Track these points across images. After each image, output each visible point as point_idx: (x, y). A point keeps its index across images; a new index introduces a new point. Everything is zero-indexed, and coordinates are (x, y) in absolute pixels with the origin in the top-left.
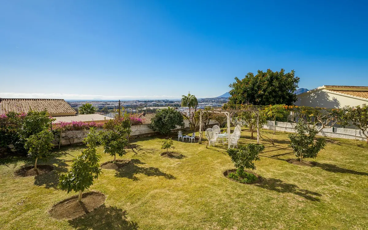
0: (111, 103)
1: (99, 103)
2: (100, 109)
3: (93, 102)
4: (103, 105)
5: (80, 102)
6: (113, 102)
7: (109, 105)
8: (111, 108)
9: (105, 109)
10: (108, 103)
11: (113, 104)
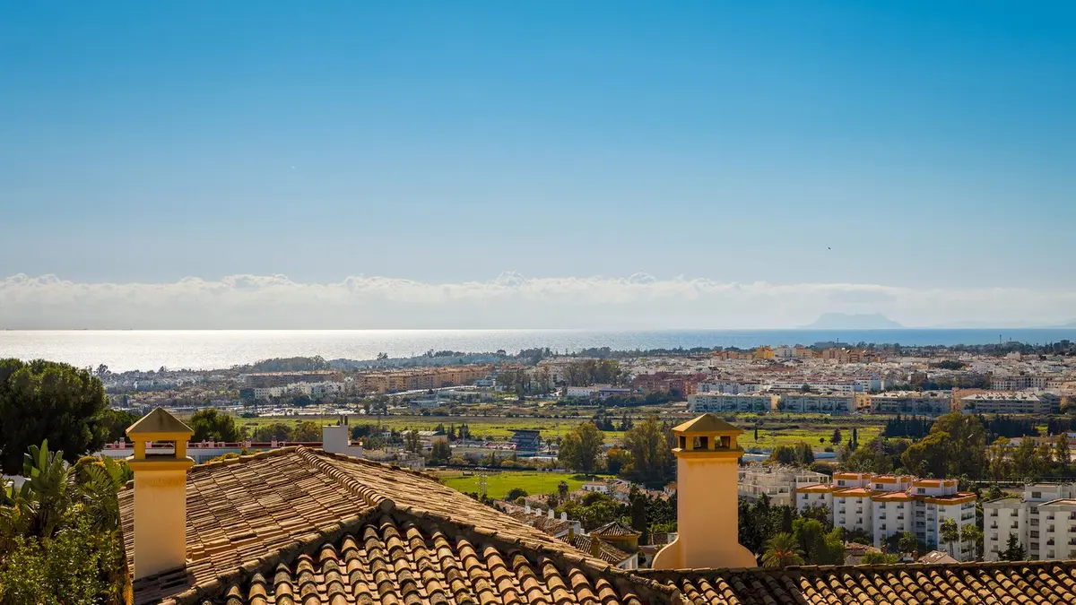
0: (1001, 369)
1: (884, 367)
2: (893, 429)
3: (818, 350)
4: (922, 383)
5: (698, 354)
6: (1025, 350)
7: (983, 383)
8: (1006, 428)
9: (956, 427)
10: (979, 365)
11: (1027, 382)
